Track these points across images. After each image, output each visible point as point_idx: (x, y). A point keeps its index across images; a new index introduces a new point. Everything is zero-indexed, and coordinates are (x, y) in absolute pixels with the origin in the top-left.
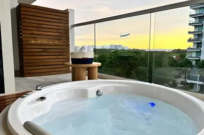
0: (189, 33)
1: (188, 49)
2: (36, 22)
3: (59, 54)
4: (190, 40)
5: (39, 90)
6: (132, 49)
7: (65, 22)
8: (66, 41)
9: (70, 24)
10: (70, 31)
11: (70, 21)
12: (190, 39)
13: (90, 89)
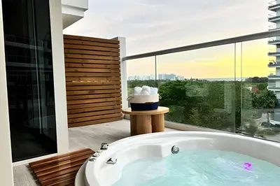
0: (270, 54)
1: (269, 77)
2: (80, 56)
3: (108, 95)
4: (271, 65)
5: (106, 149)
6: (190, 79)
7: (115, 54)
8: (117, 79)
9: (121, 57)
10: (121, 65)
11: (120, 53)
12: (271, 63)
13: (163, 145)
